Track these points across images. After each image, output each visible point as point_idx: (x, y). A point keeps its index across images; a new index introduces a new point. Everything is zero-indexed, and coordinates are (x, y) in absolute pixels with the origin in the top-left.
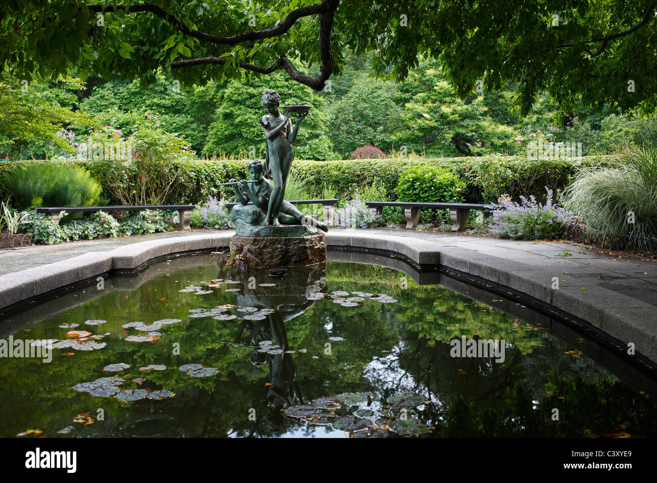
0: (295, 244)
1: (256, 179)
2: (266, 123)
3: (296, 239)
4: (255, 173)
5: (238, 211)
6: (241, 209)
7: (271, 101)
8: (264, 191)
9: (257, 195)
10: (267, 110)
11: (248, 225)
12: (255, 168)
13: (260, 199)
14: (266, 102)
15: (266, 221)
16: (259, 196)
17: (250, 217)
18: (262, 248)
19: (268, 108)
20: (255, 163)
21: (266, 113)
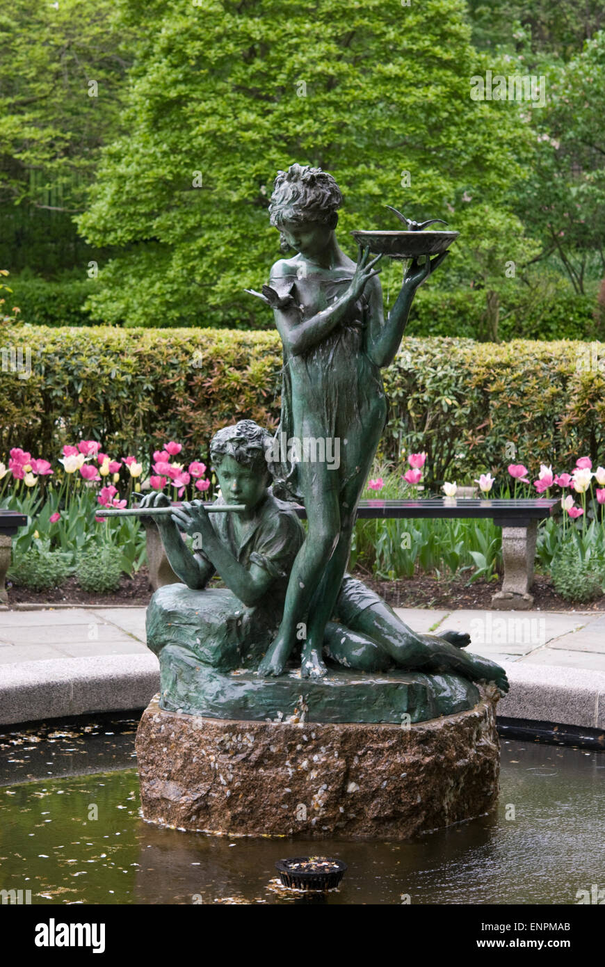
0: (379, 752)
1: (240, 501)
2: (283, 293)
3: (386, 735)
4: (240, 478)
5: (169, 615)
6: (181, 606)
7: (305, 210)
8: (269, 545)
9: (242, 557)
10: (292, 242)
11: (208, 670)
12: (239, 458)
13: (256, 573)
14: (288, 213)
15: (274, 659)
16: (250, 562)
17: (214, 642)
18: (259, 764)
19: (296, 235)
20: (241, 442)
21: (287, 252)
